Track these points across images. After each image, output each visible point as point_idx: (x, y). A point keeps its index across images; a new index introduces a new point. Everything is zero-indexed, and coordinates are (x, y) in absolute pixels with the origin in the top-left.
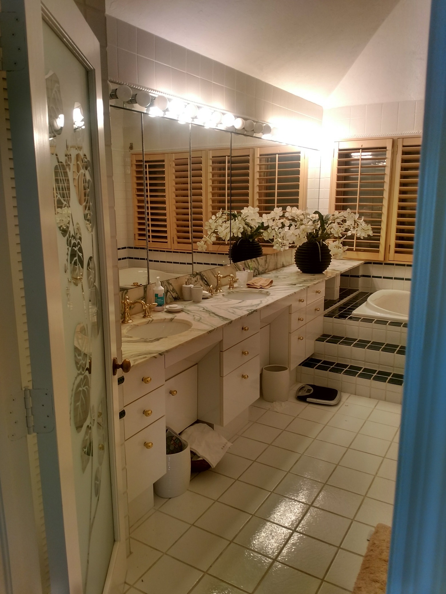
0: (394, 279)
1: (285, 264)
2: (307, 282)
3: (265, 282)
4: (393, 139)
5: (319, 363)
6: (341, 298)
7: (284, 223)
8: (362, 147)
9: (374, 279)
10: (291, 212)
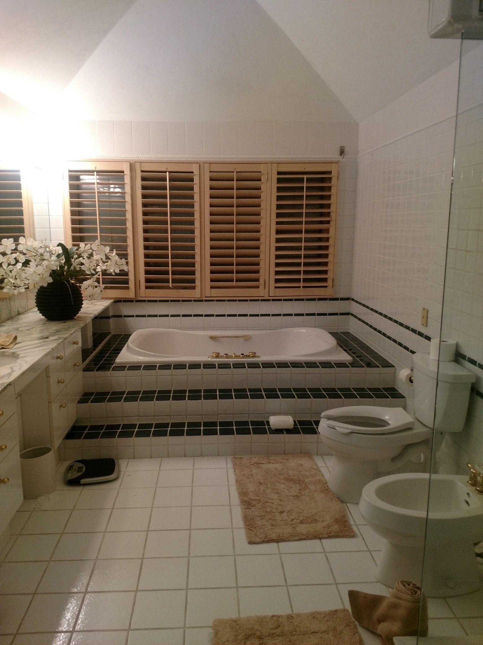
0: (148, 317)
1: (20, 310)
2: (61, 333)
3: (7, 340)
4: (130, 162)
5: (85, 431)
6: (95, 346)
7: (17, 258)
8: (96, 169)
9: (126, 318)
10: (26, 244)
